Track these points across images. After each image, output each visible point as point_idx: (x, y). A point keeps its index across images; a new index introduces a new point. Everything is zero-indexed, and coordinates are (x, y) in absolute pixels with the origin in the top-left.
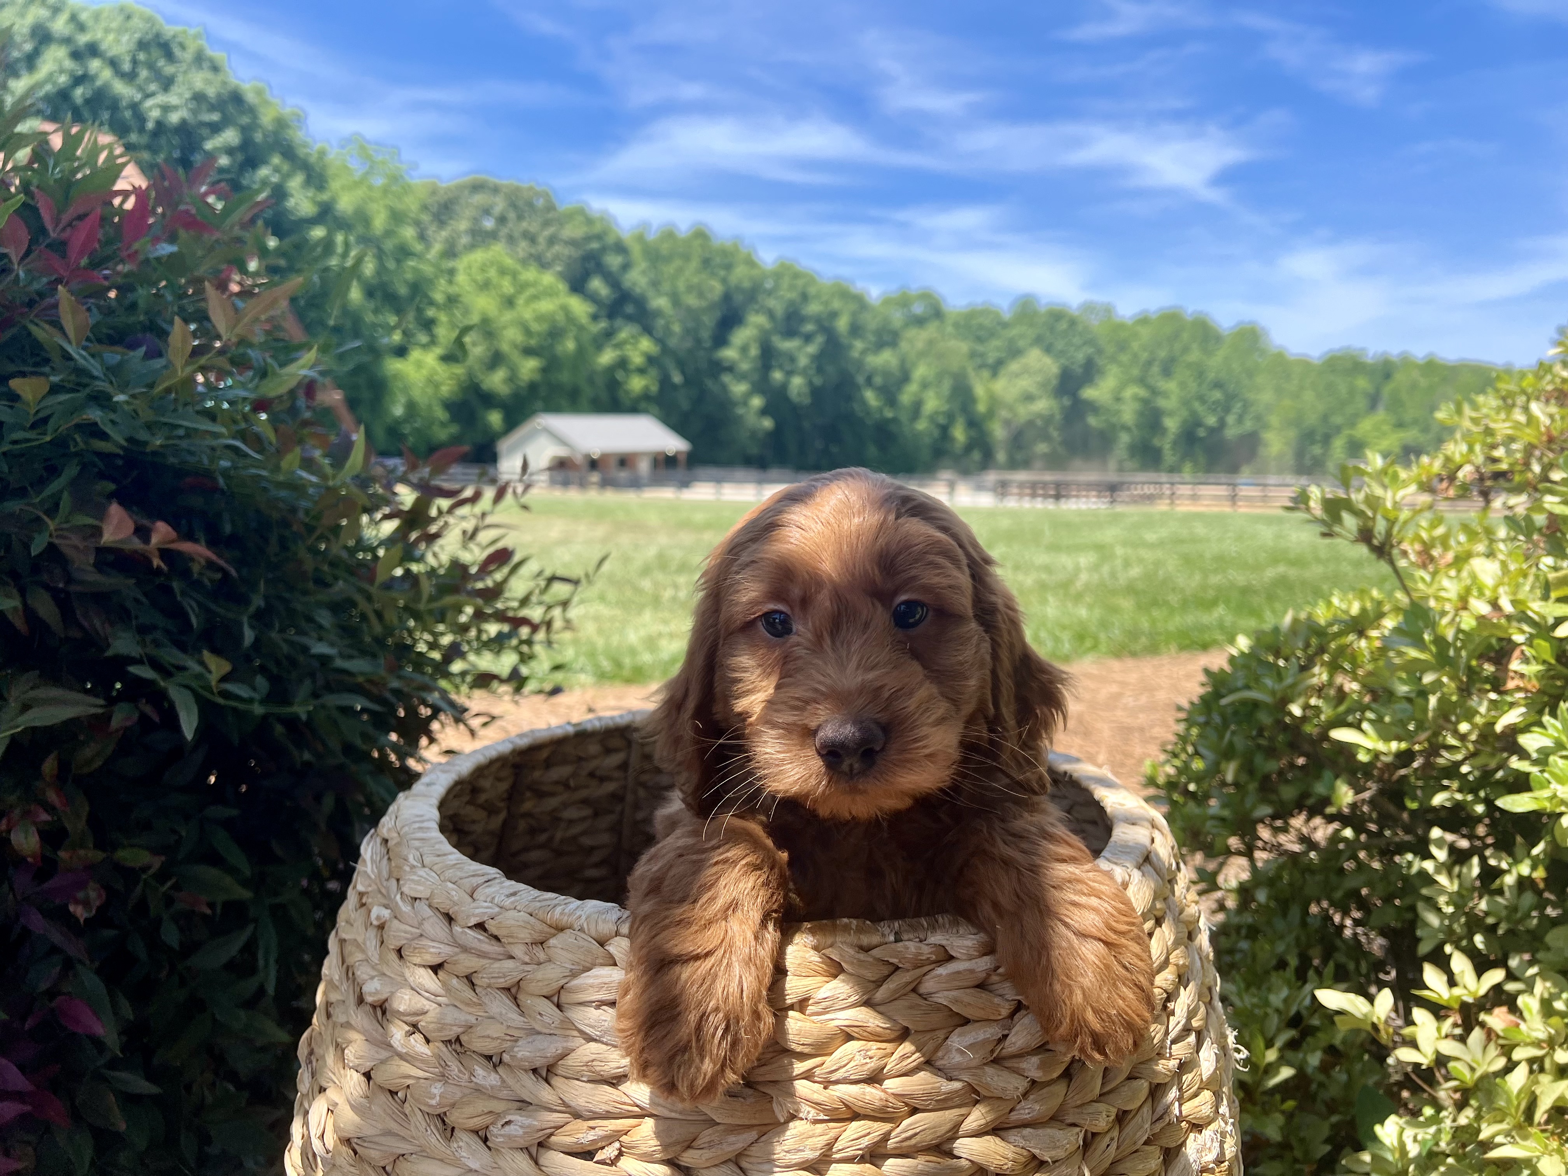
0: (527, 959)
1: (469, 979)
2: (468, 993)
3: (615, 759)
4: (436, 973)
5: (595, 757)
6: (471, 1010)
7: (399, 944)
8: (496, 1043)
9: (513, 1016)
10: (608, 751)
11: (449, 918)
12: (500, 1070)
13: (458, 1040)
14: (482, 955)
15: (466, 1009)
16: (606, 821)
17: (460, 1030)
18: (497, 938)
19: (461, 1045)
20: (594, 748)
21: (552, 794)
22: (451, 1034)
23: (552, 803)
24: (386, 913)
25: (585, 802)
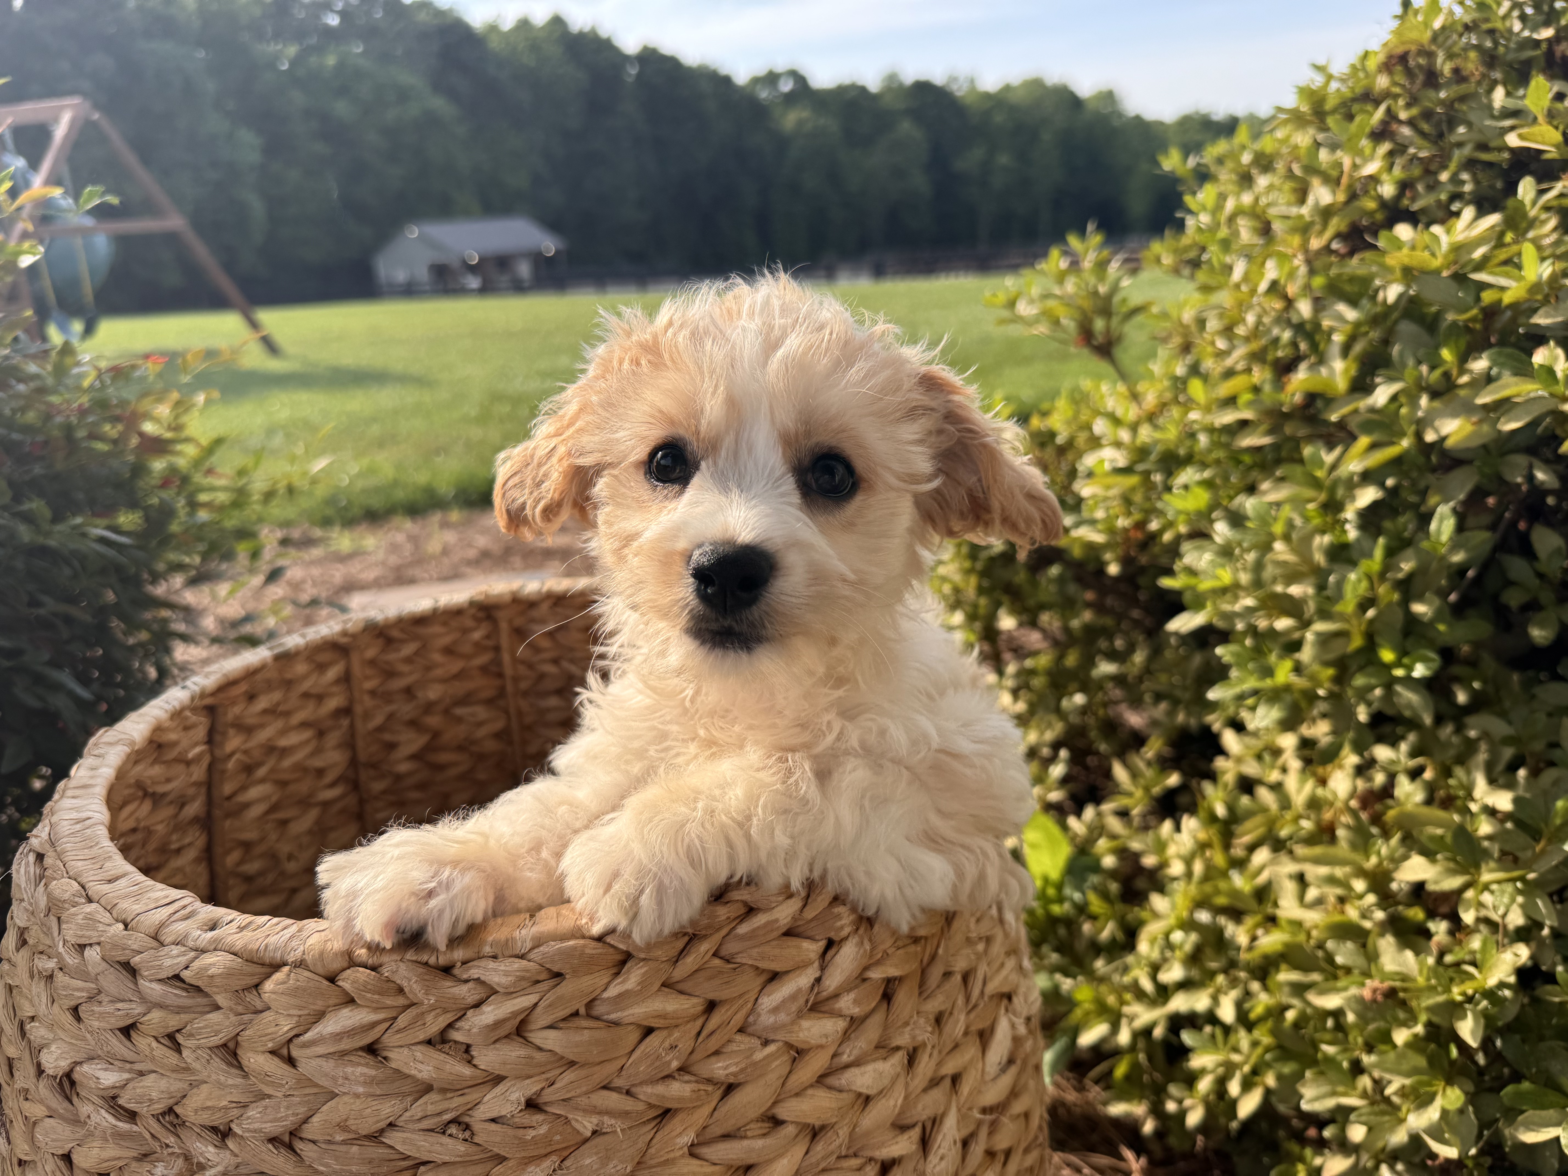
0: (240, 1009)
1: (172, 1040)
2: (172, 1058)
3: (332, 674)
4: (128, 1036)
5: (305, 677)
6: (180, 1076)
7: (73, 1003)
8: (218, 1115)
9: (234, 1079)
10: (322, 668)
11: (131, 970)
12: (230, 1143)
13: (170, 1110)
14: (180, 1010)
15: (174, 1075)
16: (333, 738)
17: (172, 1101)
18: (198, 989)
19: (177, 1116)
20: (301, 668)
21: (262, 726)
22: (159, 1107)
23: (263, 736)
24: (51, 964)
25: (304, 725)
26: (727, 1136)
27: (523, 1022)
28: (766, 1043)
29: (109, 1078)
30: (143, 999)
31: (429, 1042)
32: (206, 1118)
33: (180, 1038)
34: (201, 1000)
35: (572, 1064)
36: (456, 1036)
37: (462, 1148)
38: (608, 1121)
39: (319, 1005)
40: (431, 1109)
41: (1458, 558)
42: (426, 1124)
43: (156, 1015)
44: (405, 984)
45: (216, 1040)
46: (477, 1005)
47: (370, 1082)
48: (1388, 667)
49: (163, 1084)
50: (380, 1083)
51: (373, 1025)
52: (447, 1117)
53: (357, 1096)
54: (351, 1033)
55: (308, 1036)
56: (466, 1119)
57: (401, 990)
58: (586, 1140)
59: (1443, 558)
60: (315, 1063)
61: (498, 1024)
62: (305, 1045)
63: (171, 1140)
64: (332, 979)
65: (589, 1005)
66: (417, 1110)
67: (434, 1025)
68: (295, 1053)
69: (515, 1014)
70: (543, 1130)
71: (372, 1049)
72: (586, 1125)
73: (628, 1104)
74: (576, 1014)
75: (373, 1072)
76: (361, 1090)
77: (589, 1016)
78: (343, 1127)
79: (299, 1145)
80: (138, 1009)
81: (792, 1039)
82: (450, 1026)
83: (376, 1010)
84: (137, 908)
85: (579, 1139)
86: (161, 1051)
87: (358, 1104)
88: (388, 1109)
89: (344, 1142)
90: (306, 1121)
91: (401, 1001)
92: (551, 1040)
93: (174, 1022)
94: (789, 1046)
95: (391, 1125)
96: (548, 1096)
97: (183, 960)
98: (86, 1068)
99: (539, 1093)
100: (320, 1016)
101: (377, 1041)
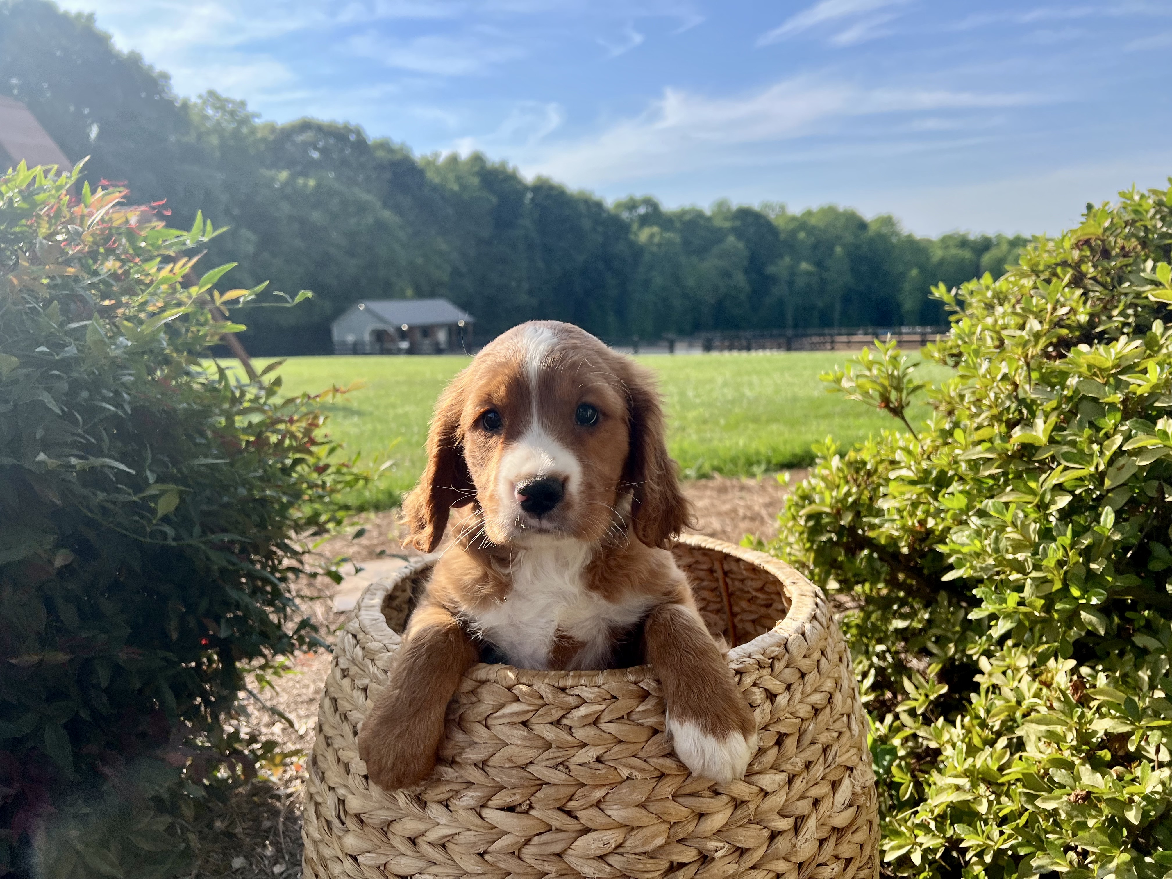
26: (691, 795)
27: (597, 719)
31: (551, 723)
35: (620, 742)
36: (565, 721)
37: (564, 776)
38: (636, 773)
39: (502, 700)
40: (551, 756)
41: (1117, 537)
42: (548, 763)
44: (544, 694)
46: (577, 707)
47: (524, 739)
48: (1077, 599)
50: (530, 740)
51: (528, 712)
52: (559, 760)
53: (517, 745)
54: (518, 714)
55: (498, 714)
56: (567, 763)
57: (541, 697)
58: (624, 781)
59: (1109, 538)
60: (499, 727)
61: (586, 716)
62: (496, 718)
64: (509, 689)
65: (629, 714)
66: (545, 755)
67: (556, 714)
69: (595, 712)
70: (604, 771)
71: (525, 724)
72: (625, 773)
73: (644, 765)
74: (623, 717)
75: (525, 734)
76: (519, 742)
77: (628, 719)
78: (510, 760)
79: (487, 769)
82: (563, 716)
83: (530, 705)
85: (620, 779)
87: (517, 750)
88: (531, 753)
89: (510, 767)
90: (492, 756)
91: (541, 702)
92: (611, 728)
95: (531, 763)
96: (606, 757)
99: (602, 755)
100: (502, 706)
101: (528, 721)
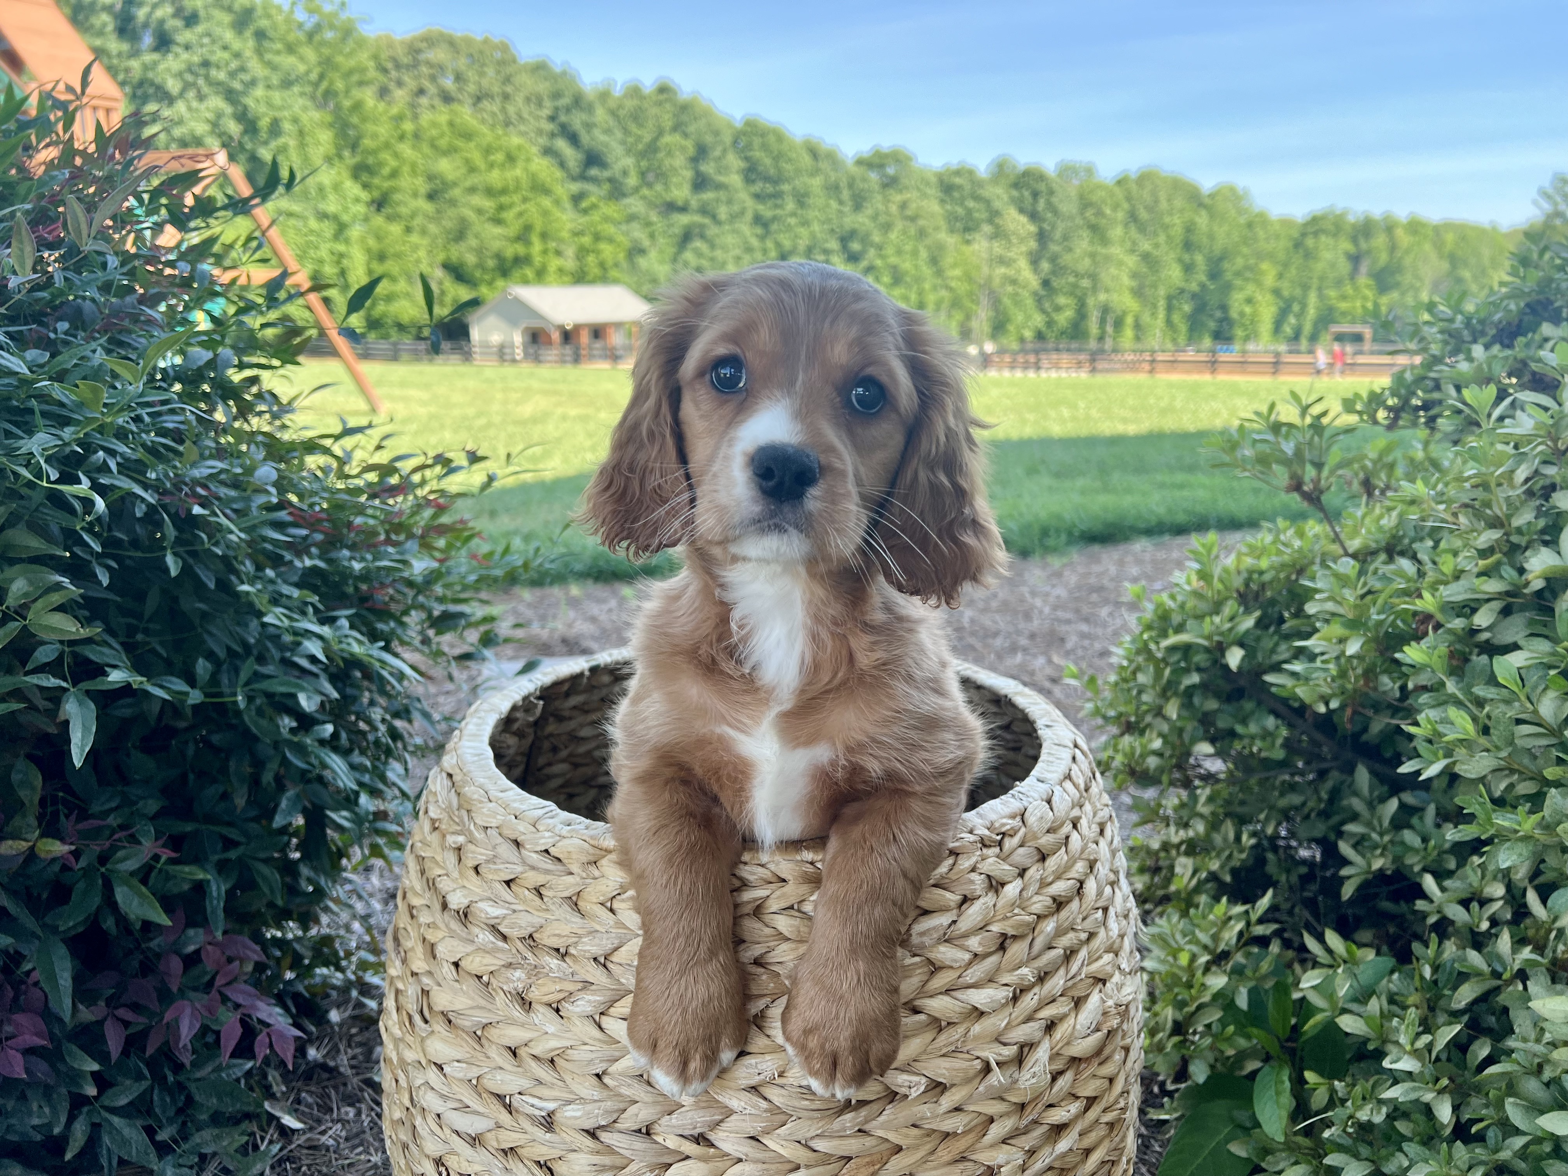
0: (584, 875)
1: (538, 891)
2: (537, 902)
4: (510, 886)
6: (540, 914)
7: (475, 863)
8: (563, 939)
9: (576, 919)
11: (517, 844)
12: (567, 959)
13: (531, 936)
14: (547, 872)
15: (536, 913)
17: (532, 930)
18: (559, 860)
19: (535, 939)
22: (525, 933)
24: (461, 839)
28: (915, 955)
29: (494, 911)
30: (524, 862)
32: (555, 942)
33: (543, 891)
34: (560, 867)
43: (531, 874)
45: (567, 894)
49: (529, 918)
63: (529, 955)
68: (616, 905)
80: (519, 869)
81: (932, 956)
84: (524, 807)
86: (531, 896)
92: (776, 921)
93: (540, 879)
94: (930, 962)
97: (551, 841)
98: (481, 905)
